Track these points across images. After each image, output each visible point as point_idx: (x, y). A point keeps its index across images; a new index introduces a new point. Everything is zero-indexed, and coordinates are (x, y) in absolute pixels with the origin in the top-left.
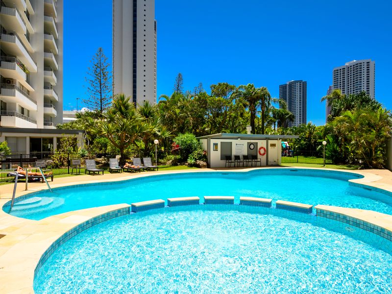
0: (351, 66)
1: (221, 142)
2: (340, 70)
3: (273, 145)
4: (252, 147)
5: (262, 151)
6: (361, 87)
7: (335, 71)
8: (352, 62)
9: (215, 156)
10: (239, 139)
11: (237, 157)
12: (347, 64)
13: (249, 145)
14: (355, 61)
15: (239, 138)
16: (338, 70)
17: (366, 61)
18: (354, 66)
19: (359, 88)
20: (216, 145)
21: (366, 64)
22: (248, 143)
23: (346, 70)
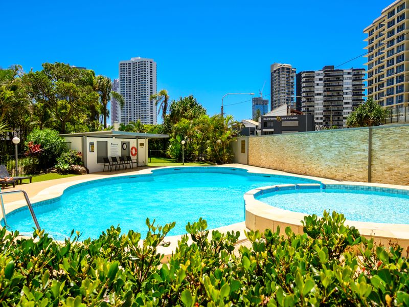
0: (136, 63)
1: (97, 141)
2: (126, 64)
3: (142, 145)
4: (125, 146)
5: (134, 152)
6: (145, 85)
7: (121, 64)
8: (137, 58)
9: (91, 158)
10: (114, 138)
11: (114, 159)
12: (133, 60)
13: (123, 144)
14: (140, 58)
15: (113, 136)
16: (124, 64)
17: (150, 60)
18: (139, 62)
19: (143, 86)
20: (92, 144)
21: (149, 64)
22: (122, 142)
23: (131, 65)
